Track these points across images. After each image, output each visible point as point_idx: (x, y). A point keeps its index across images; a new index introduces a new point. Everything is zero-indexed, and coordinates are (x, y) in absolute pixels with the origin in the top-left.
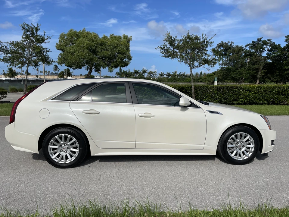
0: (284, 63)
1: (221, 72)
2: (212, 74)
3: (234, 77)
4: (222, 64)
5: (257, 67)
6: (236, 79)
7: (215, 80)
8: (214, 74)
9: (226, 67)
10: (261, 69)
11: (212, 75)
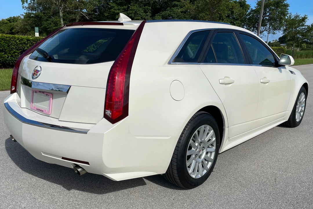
0: (106, 15)
1: (28, 20)
2: (6, 21)
3: (48, 28)
4: (29, 8)
5: (74, 18)
6: (51, 31)
7: (36, 31)
8: (9, 22)
9: (34, 12)
10: (78, 20)
11: (6, 23)
